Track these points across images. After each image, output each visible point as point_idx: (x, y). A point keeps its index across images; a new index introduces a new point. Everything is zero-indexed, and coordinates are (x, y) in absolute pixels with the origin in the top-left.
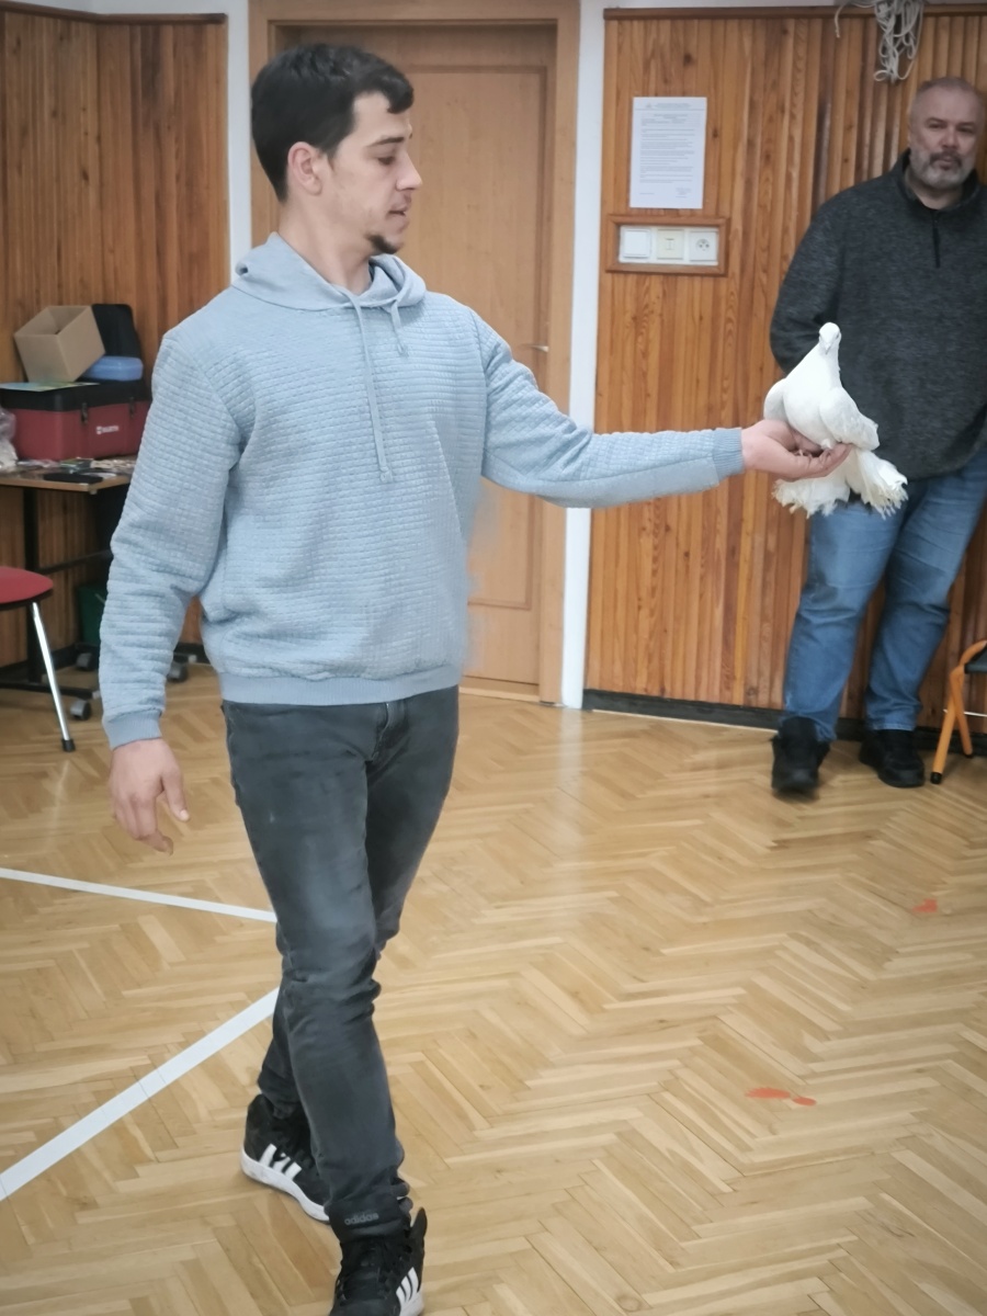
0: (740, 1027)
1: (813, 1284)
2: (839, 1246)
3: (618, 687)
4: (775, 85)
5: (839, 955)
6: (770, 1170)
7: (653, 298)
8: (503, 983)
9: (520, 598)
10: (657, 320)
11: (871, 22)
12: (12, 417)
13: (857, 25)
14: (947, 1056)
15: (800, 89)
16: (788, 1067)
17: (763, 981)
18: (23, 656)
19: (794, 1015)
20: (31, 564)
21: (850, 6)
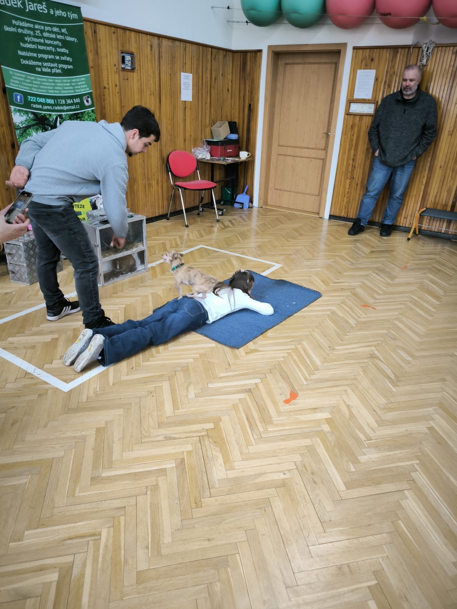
0: (359, 291)
1: (373, 348)
2: (380, 340)
3: (337, 214)
4: (393, 67)
5: (383, 277)
6: (365, 323)
7: (357, 121)
8: (308, 278)
9: (317, 193)
10: (357, 127)
11: (421, 49)
12: (210, 147)
13: (417, 50)
14: (407, 301)
15: (400, 68)
16: (371, 301)
17: (366, 282)
18: (210, 201)
19: (372, 289)
20: (212, 180)
21: (416, 45)
